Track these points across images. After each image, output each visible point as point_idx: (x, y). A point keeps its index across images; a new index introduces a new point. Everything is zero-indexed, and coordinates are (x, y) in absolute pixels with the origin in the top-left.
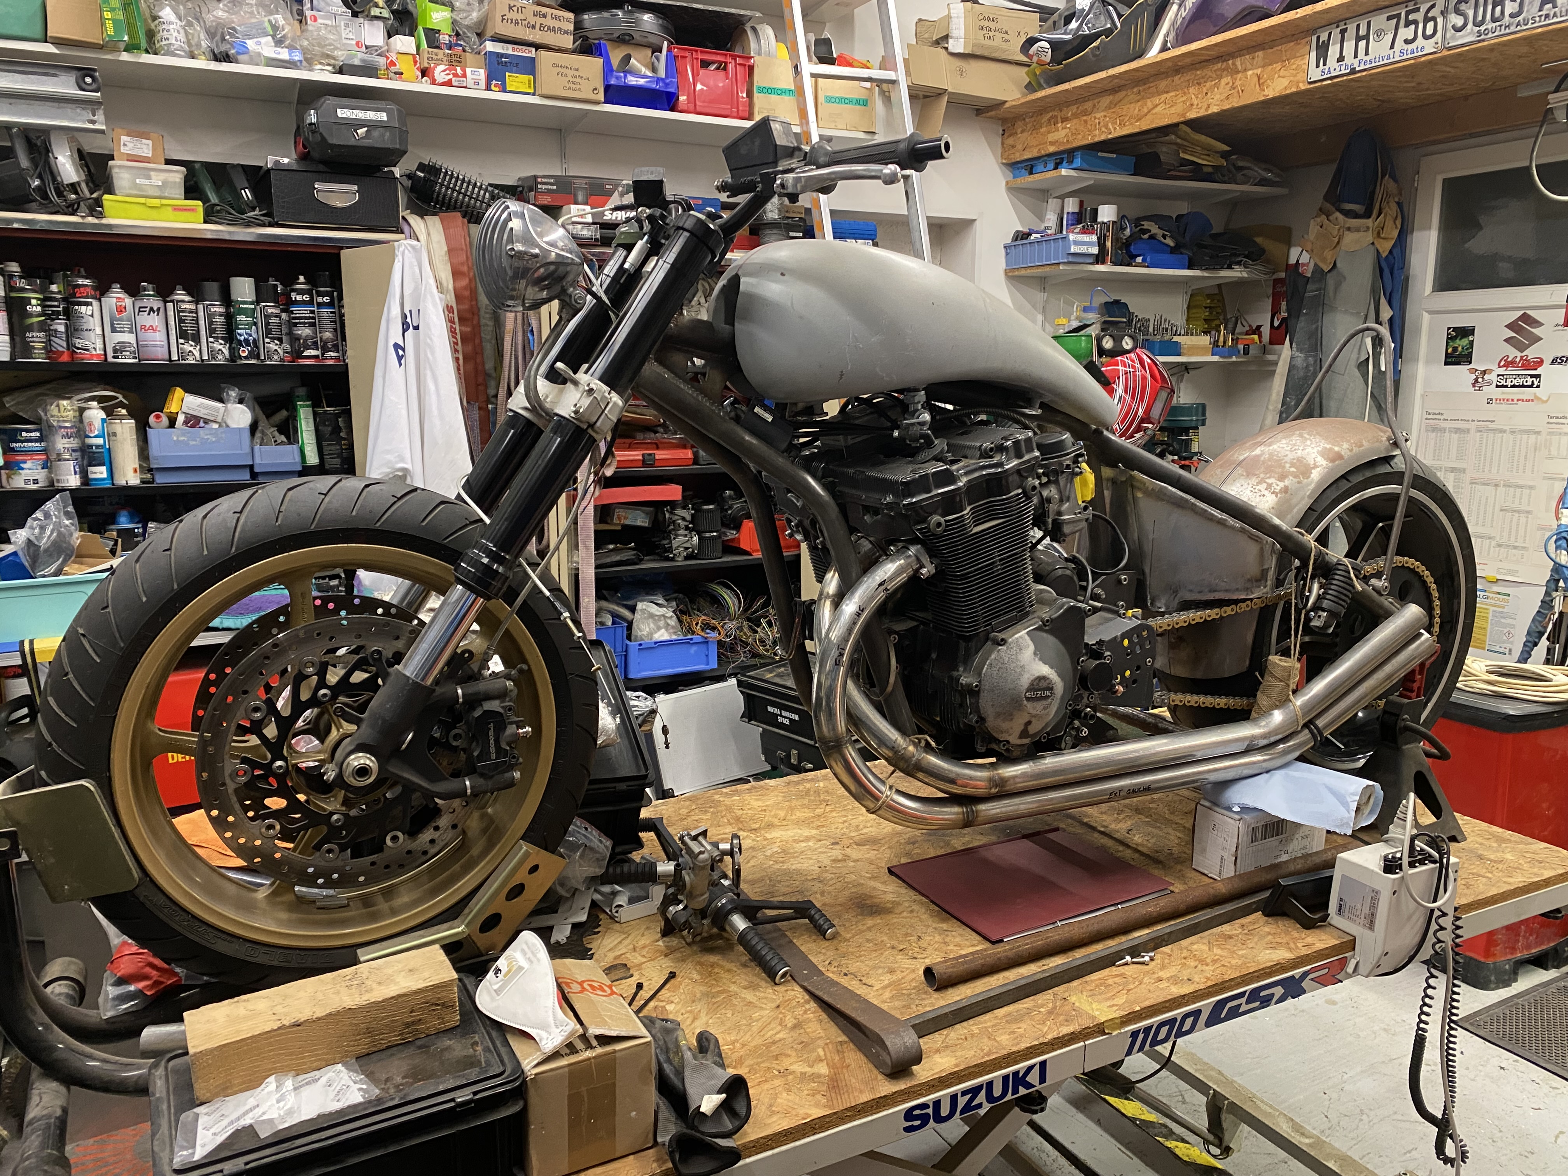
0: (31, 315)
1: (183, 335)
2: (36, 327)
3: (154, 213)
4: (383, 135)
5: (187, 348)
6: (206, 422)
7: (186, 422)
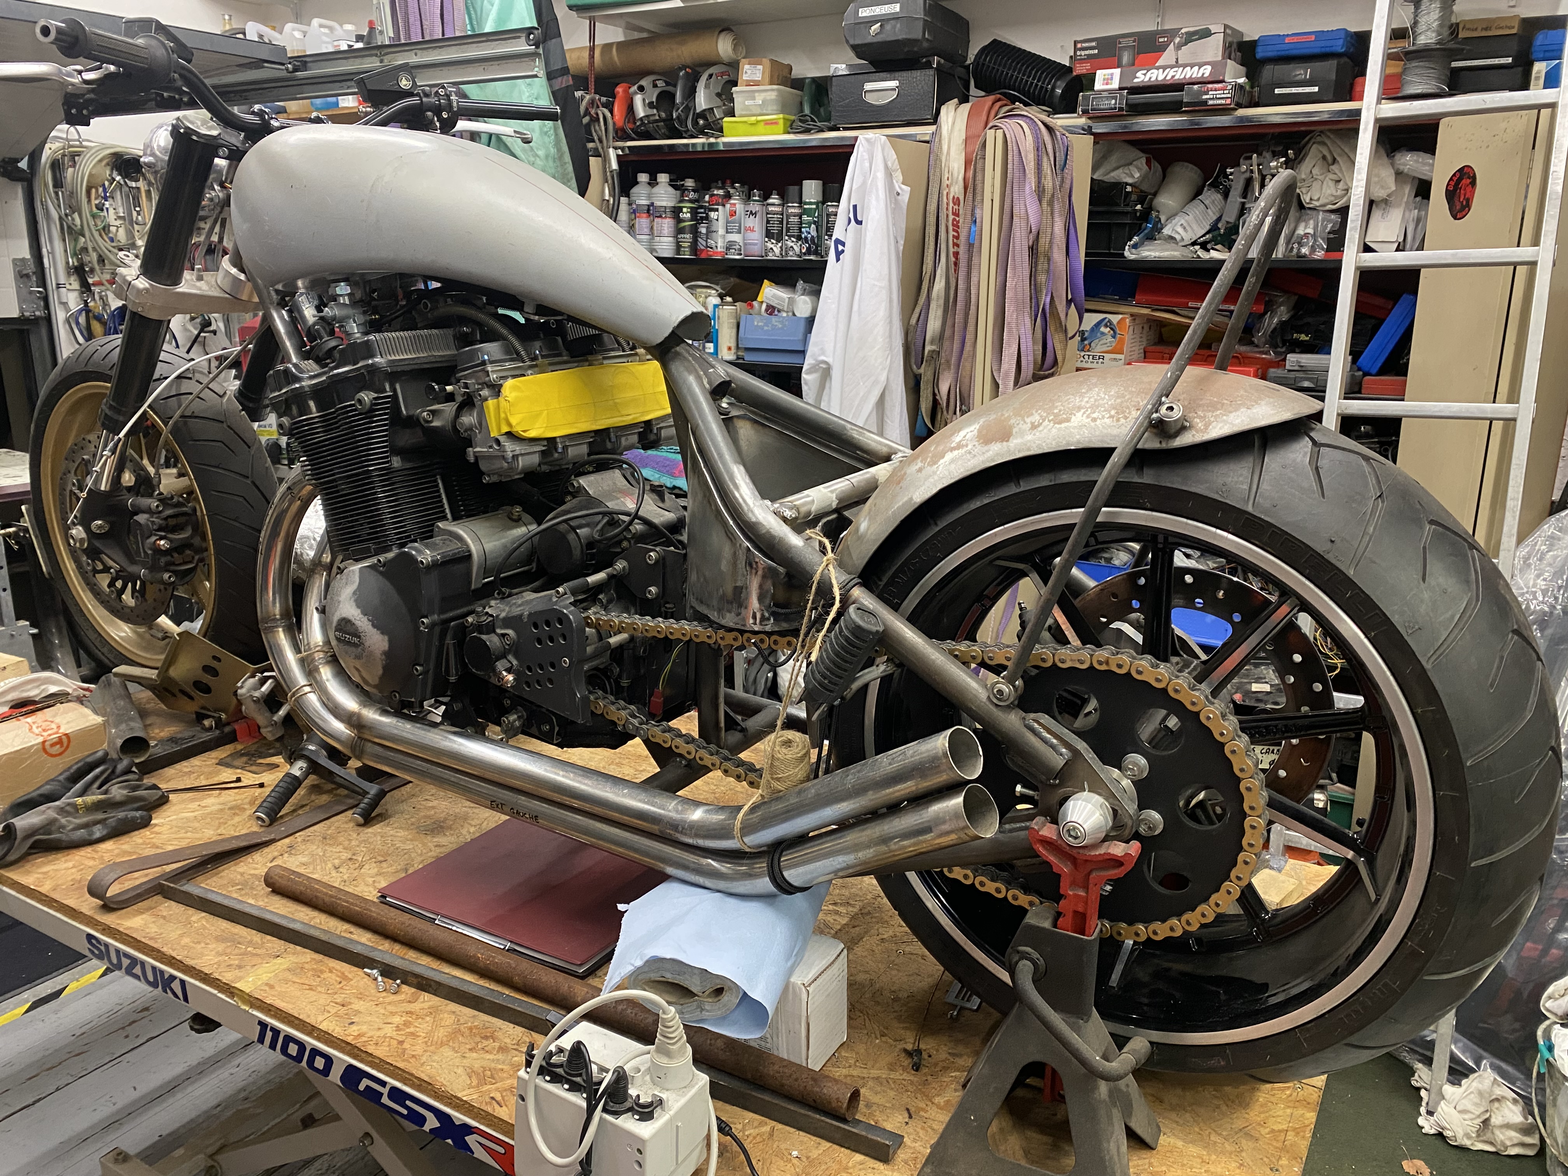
0: (683, 221)
1: (769, 235)
2: (687, 229)
3: (752, 129)
4: (894, 27)
5: (769, 245)
6: (779, 311)
7: (766, 310)
